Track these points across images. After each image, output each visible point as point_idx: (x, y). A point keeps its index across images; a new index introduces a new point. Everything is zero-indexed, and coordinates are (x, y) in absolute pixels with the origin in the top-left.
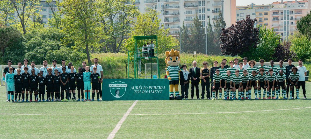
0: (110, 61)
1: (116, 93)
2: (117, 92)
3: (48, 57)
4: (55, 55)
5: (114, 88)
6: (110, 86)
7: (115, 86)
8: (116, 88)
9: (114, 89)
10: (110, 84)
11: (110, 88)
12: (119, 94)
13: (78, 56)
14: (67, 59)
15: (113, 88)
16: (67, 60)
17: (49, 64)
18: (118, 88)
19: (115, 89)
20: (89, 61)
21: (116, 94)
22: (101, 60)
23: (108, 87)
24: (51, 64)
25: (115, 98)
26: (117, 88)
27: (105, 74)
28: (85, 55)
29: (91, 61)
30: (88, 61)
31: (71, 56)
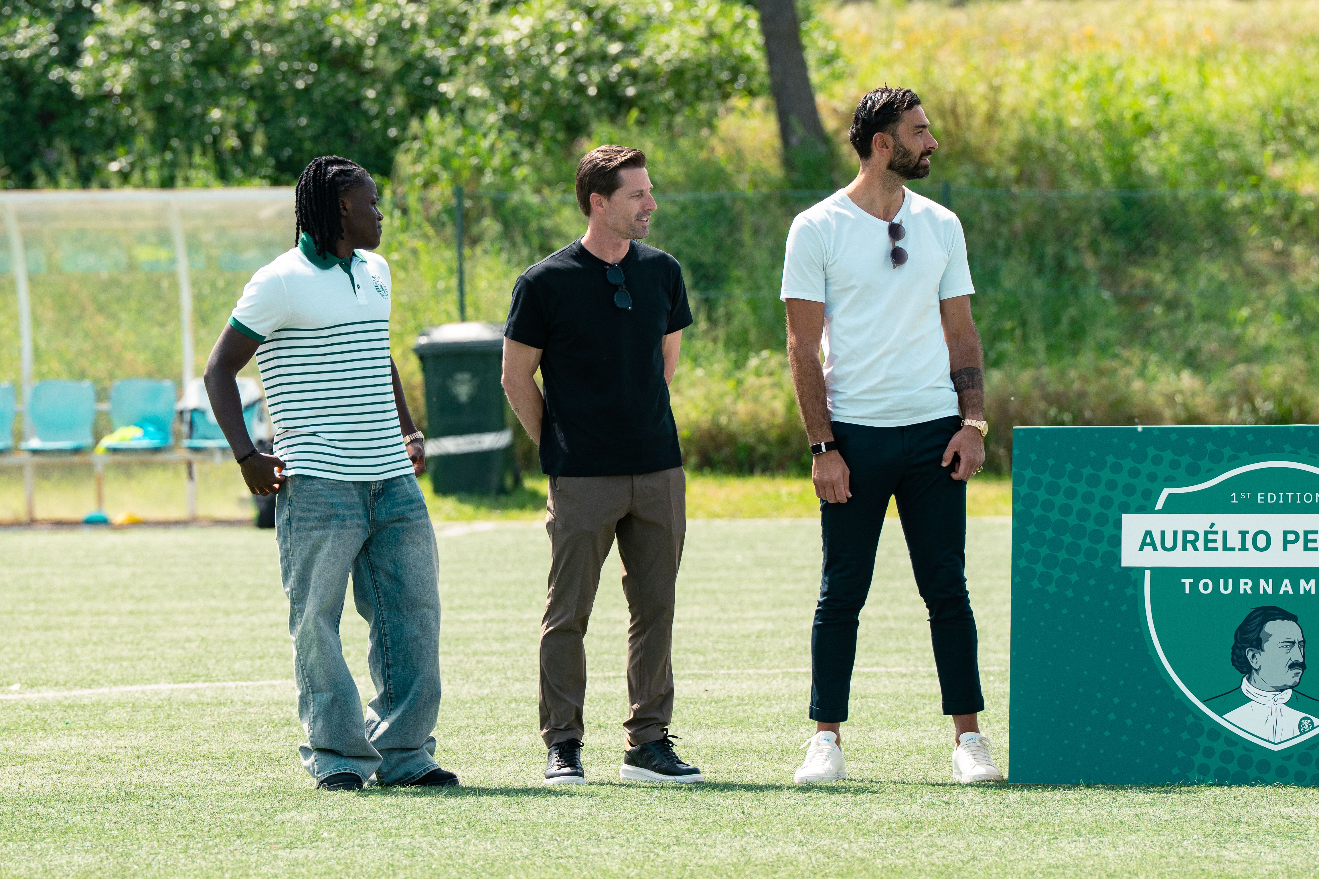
0: (1149, 131)
1: (1246, 670)
2: (1258, 645)
3: (128, 55)
4: (238, 35)
5: (1215, 573)
6: (1148, 541)
7: (1234, 541)
8: (1245, 586)
9: (1206, 587)
10: (1146, 508)
11: (1141, 571)
12: (1290, 678)
13: (615, 48)
14: (442, 103)
15: (1197, 573)
16: (433, 116)
17: (145, 184)
18: (1277, 574)
19: (1226, 590)
20: (799, 130)
21: (1246, 686)
22: (992, 119)
23: (1117, 557)
24: (168, 183)
25: (1232, 740)
26: (1255, 574)
27: (1050, 348)
28: (723, 26)
29: (830, 123)
30: (785, 132)
31: (494, 52)
